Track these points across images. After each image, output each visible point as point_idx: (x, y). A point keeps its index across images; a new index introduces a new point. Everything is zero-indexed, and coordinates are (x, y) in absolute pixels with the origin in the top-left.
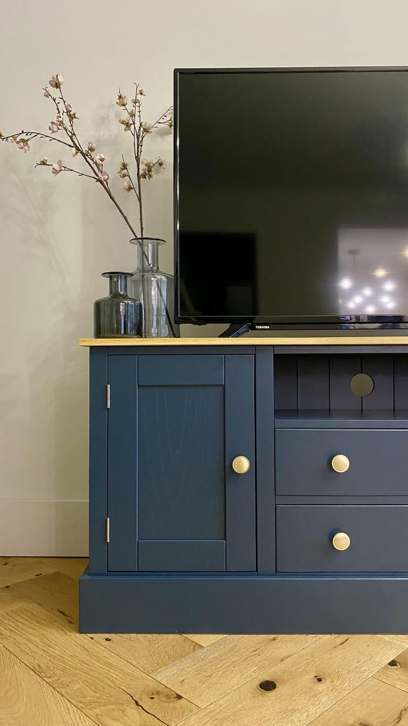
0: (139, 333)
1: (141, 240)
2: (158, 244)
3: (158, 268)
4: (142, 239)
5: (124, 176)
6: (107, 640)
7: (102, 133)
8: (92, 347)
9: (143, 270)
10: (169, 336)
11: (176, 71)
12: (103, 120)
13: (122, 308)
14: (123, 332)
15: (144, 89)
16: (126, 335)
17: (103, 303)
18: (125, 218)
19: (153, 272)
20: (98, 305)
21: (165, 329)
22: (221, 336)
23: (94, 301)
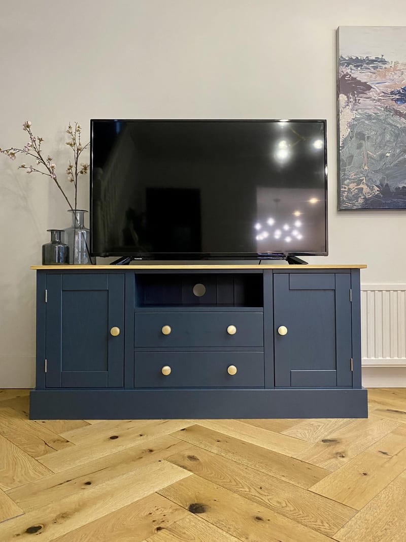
0: (67, 262)
1: (74, 211)
2: (84, 213)
3: (84, 226)
4: (76, 210)
5: (69, 173)
6: (43, 422)
7: (60, 147)
8: (38, 270)
9: (75, 228)
10: (88, 264)
11: (91, 120)
12: (61, 139)
13: (57, 249)
14: (57, 262)
15: (80, 126)
16: (59, 264)
17: (46, 247)
18: (66, 198)
19: (80, 228)
20: (44, 247)
21: (87, 260)
22: (111, 264)
23: (42, 246)
